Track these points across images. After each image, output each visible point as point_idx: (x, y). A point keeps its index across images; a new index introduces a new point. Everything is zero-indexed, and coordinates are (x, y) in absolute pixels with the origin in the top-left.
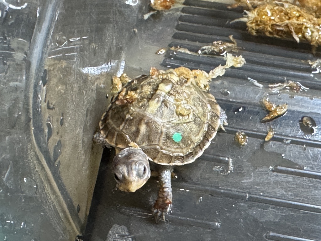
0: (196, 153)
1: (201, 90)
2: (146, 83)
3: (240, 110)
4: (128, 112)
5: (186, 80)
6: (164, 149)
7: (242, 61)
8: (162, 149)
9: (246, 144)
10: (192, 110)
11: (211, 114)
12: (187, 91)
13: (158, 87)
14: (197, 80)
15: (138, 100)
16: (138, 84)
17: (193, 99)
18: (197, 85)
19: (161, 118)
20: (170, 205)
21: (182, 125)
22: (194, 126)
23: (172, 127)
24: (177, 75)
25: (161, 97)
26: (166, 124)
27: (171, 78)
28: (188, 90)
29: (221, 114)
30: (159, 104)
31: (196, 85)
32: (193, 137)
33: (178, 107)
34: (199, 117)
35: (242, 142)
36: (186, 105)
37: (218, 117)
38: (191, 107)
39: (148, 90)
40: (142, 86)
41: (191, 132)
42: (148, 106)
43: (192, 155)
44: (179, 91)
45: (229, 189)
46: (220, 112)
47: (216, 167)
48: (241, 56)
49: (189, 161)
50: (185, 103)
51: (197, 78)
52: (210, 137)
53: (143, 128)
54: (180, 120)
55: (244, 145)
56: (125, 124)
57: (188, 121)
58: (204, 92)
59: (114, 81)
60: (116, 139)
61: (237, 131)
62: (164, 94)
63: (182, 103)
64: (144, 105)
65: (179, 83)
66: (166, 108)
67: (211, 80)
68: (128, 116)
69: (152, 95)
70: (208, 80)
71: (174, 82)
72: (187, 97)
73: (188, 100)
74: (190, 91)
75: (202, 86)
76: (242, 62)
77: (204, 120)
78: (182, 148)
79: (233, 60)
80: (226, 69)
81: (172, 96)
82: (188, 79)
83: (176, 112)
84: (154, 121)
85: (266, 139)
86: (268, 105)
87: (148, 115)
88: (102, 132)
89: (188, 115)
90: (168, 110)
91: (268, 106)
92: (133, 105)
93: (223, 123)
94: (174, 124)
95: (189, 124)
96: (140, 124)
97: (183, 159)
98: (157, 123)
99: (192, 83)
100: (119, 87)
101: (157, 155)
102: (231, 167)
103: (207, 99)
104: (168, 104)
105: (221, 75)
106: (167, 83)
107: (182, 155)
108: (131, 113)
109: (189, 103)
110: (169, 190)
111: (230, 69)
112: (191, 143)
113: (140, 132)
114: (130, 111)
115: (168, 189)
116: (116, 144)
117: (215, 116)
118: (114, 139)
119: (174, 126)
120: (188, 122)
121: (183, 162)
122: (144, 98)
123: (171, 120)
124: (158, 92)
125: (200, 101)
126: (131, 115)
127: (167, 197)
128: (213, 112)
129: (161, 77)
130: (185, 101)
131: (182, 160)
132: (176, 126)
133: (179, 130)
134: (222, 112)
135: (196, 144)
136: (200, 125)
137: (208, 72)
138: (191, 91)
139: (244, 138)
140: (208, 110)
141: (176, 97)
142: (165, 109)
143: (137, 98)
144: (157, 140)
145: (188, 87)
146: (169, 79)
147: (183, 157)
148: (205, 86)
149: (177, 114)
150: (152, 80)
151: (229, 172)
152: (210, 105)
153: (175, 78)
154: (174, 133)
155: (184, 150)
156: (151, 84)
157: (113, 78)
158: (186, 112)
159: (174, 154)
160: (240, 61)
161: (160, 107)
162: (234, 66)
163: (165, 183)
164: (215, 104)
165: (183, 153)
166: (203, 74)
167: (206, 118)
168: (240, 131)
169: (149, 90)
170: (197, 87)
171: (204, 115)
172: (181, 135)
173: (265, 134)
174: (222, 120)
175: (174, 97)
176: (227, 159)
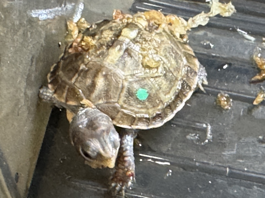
0: (166, 115)
1: (175, 40)
2: (107, 28)
3: (225, 67)
4: (83, 62)
5: (157, 26)
6: (125, 108)
7: (232, 9)
8: (122, 107)
9: (230, 108)
10: (162, 62)
11: (187, 69)
12: (157, 39)
13: (121, 32)
14: (172, 28)
15: (96, 47)
16: (97, 29)
17: (164, 50)
18: (172, 34)
19: (123, 70)
20: (131, 178)
21: (149, 80)
22: (164, 82)
23: (136, 81)
24: (146, 20)
25: (124, 44)
26: (129, 77)
27: (137, 22)
28: (159, 37)
29: (200, 70)
30: (122, 53)
31: (170, 34)
32: (162, 96)
33: (144, 57)
34: (171, 72)
35: (225, 106)
36: (155, 56)
37: (195, 73)
38: (161, 58)
39: (108, 35)
40: (102, 32)
41: (160, 89)
42: (108, 55)
43: (161, 117)
44: (147, 39)
45: (205, 161)
46: (198, 67)
47: (190, 134)
48: (230, 3)
49: (156, 125)
50: (154, 54)
51: (173, 25)
52: (184, 97)
53: (100, 82)
54: (147, 73)
55: (227, 109)
56: (79, 75)
57: (156, 75)
58: (180, 42)
59: (69, 26)
60: (67, 95)
61: (220, 92)
62: (127, 40)
63: (151, 53)
64: (102, 54)
65: (147, 29)
66: (130, 58)
67: (190, 30)
68: (82, 67)
69: (113, 42)
70: (186, 30)
71: (141, 27)
72: (156, 46)
73: (158, 49)
74: (161, 40)
75: (178, 35)
76: (230, 10)
77: (177, 75)
78: (148, 109)
79: (220, 7)
80: (210, 17)
81: (138, 44)
82: (159, 25)
83: (142, 64)
84: (114, 74)
85: (255, 103)
86: (260, 61)
87: (106, 66)
88: (50, 86)
89: (157, 68)
90: (132, 61)
91: (259, 63)
92: (89, 53)
93: (201, 82)
94: (139, 78)
95: (157, 79)
96: (97, 77)
97: (148, 121)
98: (117, 76)
99: (164, 31)
100: (75, 33)
101: (117, 115)
102: (209, 136)
103: (183, 50)
104: (132, 54)
105: (203, 24)
106: (132, 27)
107: (147, 116)
108: (86, 63)
109: (158, 53)
110: (131, 160)
111: (216, 18)
112: (159, 103)
113: (97, 86)
114: (85, 60)
115: (129, 157)
116: (67, 101)
117: (191, 72)
118: (65, 95)
119: (139, 80)
120: (156, 77)
121: (148, 126)
122: (104, 45)
123: (134, 73)
124: (121, 38)
125: (173, 53)
126: (86, 65)
127: (129, 168)
128: (189, 67)
129: (125, 21)
130: (154, 50)
131: (148, 123)
132: (141, 80)
133: (144, 86)
134: (201, 69)
135: (165, 104)
136: (172, 81)
137: (187, 20)
138: (163, 39)
139: (228, 101)
140: (183, 64)
141: (143, 45)
142: (128, 59)
143: (95, 45)
144: (117, 96)
145: (160, 34)
146: (136, 24)
147: (148, 119)
148: (182, 36)
149: (143, 66)
150: (114, 24)
151: (207, 141)
152: (187, 58)
153: (142, 23)
154: (139, 89)
155: (151, 111)
156: (113, 29)
157: (68, 23)
158: (154, 64)
159: (137, 115)
160: (229, 9)
161: (122, 56)
162: (221, 14)
163: (126, 150)
164: (192, 57)
165: (149, 114)
166: (180, 21)
167: (180, 73)
168: (222, 92)
169: (110, 36)
170: (172, 35)
171: (178, 69)
172: (148, 92)
173: (254, 97)
174: (201, 77)
175: (140, 45)
176: (204, 126)
